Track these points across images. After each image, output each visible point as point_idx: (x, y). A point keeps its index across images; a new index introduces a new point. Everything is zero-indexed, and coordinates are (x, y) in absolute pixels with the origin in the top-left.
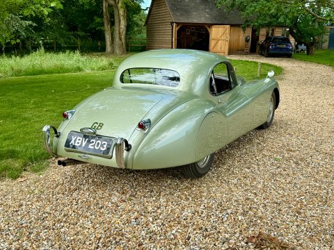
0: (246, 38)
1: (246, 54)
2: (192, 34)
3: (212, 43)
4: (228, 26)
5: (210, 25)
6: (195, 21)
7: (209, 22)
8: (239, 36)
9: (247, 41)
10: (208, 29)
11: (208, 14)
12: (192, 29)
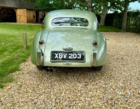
0: (34, 16)
1: (34, 23)
2: (5, 13)
3: (18, 18)
4: (25, 10)
5: (16, 9)
6: (8, 6)
7: (15, 7)
8: (30, 15)
9: (34, 17)
10: (15, 10)
11: (14, 3)
12: (5, 10)
